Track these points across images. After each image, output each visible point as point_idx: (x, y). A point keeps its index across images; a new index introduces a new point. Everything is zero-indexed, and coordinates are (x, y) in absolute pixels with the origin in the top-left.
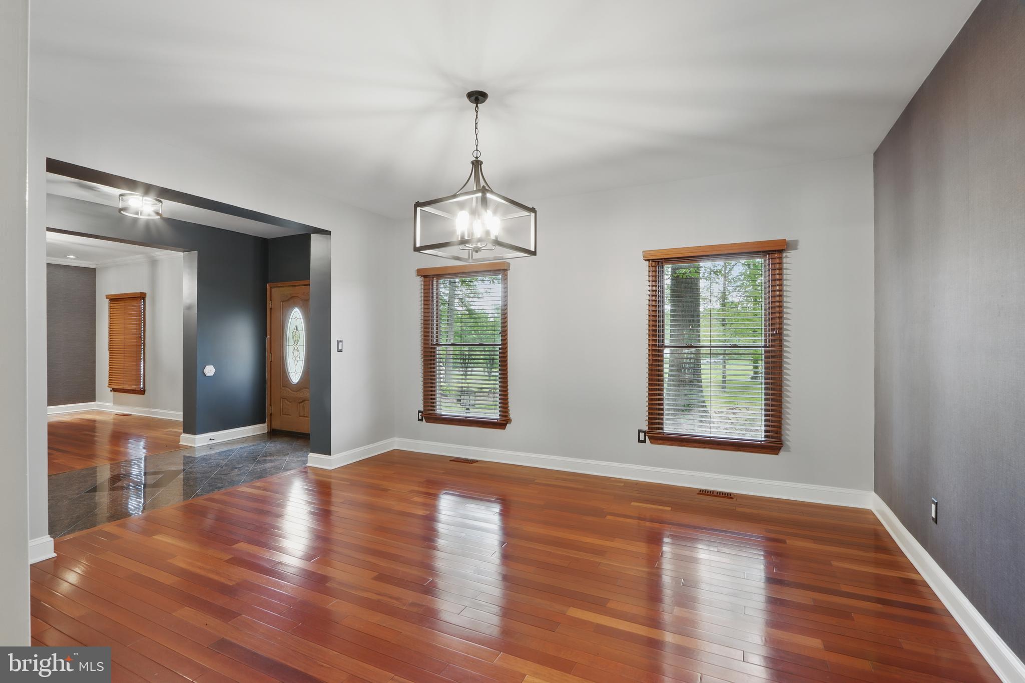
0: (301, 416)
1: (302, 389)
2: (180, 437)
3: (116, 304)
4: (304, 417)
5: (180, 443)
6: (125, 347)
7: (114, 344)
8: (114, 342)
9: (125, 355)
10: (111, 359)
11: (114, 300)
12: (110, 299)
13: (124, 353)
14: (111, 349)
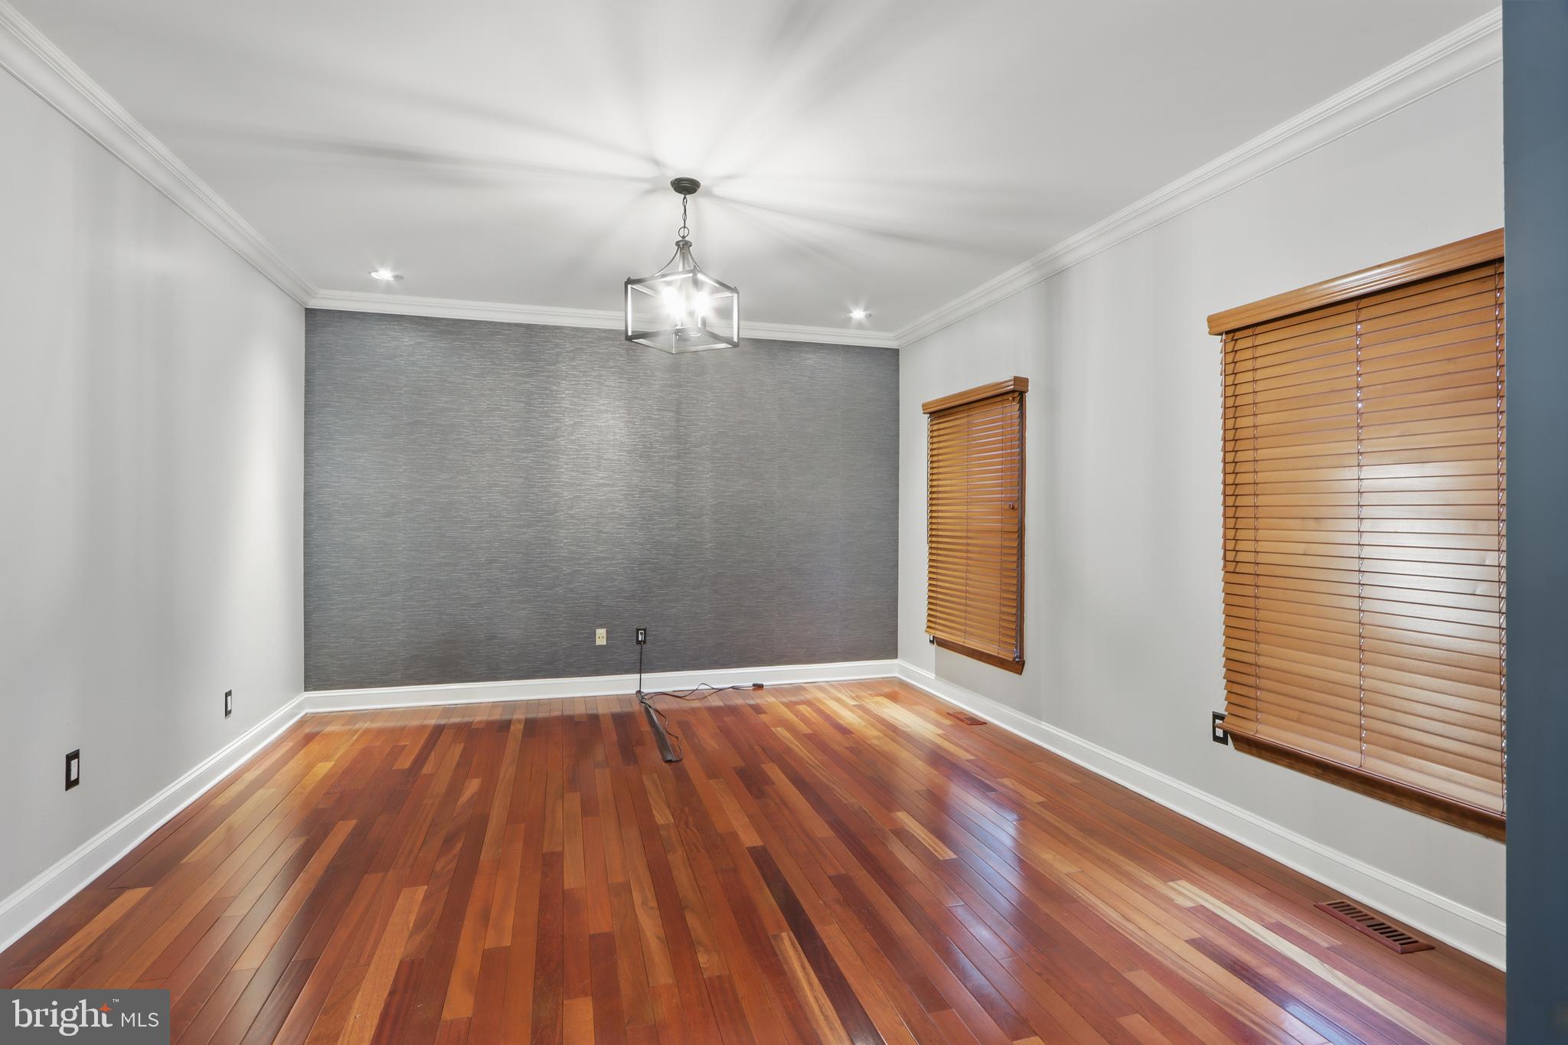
3: (946, 424)
6: (970, 535)
7: (940, 527)
8: (939, 521)
9: (970, 555)
10: (933, 564)
11: (939, 413)
12: (931, 413)
13: (967, 551)
14: (934, 539)
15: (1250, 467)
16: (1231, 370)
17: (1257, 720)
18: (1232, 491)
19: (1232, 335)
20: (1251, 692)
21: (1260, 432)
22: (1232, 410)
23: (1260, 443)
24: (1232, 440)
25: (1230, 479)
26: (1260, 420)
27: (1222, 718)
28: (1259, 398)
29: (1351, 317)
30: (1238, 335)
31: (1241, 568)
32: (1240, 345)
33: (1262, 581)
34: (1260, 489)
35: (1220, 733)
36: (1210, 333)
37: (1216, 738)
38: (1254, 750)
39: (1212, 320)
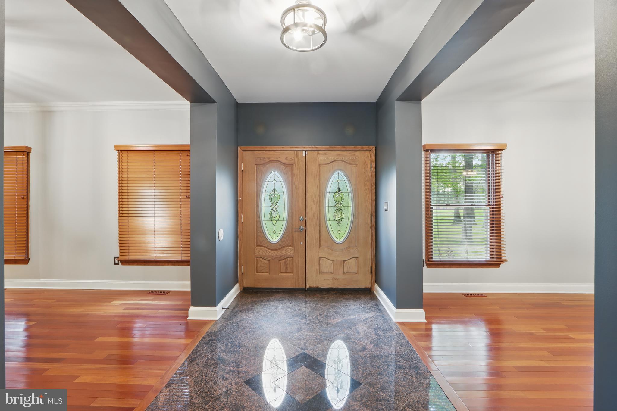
0: (282, 273)
1: (284, 247)
2: (188, 310)
4: (286, 273)
5: (188, 319)
15: (126, 188)
16: (121, 161)
17: (129, 255)
18: (121, 194)
19: (121, 151)
20: (127, 248)
21: (129, 179)
22: (121, 172)
23: (129, 182)
24: (121, 180)
25: (121, 191)
26: (129, 176)
27: (118, 258)
28: (129, 170)
29: (152, 154)
30: (123, 152)
31: (123, 215)
32: (123, 155)
33: (129, 218)
34: (129, 194)
35: (117, 262)
36: (115, 150)
37: (115, 264)
38: (127, 264)
39: (115, 146)
